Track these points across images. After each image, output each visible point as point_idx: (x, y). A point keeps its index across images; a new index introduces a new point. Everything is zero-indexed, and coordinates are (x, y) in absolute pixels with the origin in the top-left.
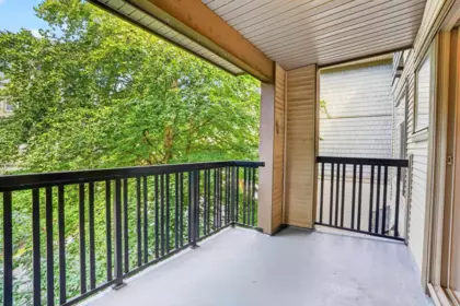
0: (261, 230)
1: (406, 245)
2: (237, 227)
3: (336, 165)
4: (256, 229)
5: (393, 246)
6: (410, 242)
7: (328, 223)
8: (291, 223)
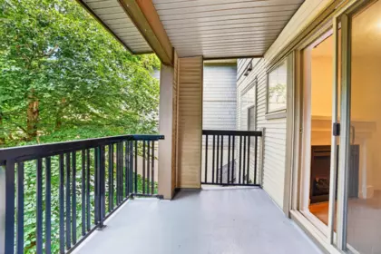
0: (161, 197)
1: (261, 188)
2: (136, 198)
3: (216, 137)
4: (157, 196)
5: (255, 190)
6: (264, 186)
7: (211, 181)
8: (183, 186)
